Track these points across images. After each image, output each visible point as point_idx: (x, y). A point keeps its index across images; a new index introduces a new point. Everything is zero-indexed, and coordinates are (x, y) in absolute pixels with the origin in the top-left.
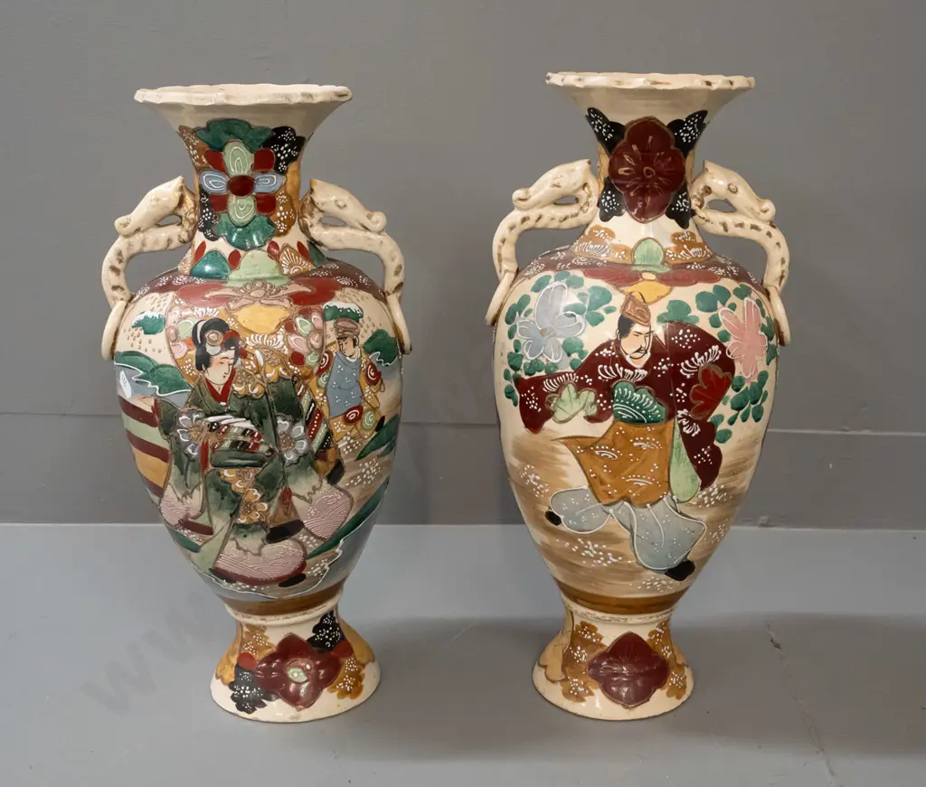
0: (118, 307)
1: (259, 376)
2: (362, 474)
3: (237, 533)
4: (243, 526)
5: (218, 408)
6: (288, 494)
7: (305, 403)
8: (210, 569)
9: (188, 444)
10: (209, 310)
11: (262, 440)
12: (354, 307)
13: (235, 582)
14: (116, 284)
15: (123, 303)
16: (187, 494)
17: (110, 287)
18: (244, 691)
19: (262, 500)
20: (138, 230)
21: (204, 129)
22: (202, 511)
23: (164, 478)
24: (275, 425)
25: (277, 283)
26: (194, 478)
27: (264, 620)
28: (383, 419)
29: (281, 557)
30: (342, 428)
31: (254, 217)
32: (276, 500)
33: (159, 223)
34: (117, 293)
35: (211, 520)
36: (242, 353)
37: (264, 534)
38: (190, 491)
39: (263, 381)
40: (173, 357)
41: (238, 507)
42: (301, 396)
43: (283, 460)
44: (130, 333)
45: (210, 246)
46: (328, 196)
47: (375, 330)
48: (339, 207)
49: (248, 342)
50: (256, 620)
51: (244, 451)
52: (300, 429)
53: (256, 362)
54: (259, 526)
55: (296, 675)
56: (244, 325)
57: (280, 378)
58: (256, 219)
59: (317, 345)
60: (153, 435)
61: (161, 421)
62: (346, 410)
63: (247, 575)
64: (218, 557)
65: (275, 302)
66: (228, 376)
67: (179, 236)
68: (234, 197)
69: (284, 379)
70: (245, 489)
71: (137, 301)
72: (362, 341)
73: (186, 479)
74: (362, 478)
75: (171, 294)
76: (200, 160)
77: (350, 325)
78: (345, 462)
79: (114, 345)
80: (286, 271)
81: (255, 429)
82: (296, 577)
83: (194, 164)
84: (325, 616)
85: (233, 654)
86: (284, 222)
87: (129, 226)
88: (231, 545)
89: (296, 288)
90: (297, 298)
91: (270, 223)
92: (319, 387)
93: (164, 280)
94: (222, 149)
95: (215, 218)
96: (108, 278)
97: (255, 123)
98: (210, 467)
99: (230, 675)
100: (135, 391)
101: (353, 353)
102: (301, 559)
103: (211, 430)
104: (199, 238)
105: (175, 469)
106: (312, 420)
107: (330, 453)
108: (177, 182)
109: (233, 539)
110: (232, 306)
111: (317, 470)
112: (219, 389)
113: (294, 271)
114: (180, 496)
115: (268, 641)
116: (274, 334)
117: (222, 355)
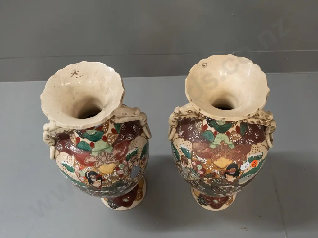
7: (125, 182)
10: (89, 168)
12: (135, 149)
25: (109, 151)
36: (103, 180)
39: (112, 184)
45: (82, 139)
48: (123, 115)
49: (105, 177)
53: (109, 181)
55: (125, 200)
56: (102, 172)
57: (117, 182)
58: (97, 132)
59: (127, 169)
65: (110, 162)
66: (100, 185)
77: (135, 157)
80: (110, 144)
86: (106, 128)
89: (115, 152)
90: (117, 157)
91: (102, 131)
92: (128, 177)
95: (82, 133)
101: (137, 163)
106: (128, 183)
110: (96, 166)
112: (98, 187)
113: (113, 142)
116: (113, 172)
117: (97, 181)
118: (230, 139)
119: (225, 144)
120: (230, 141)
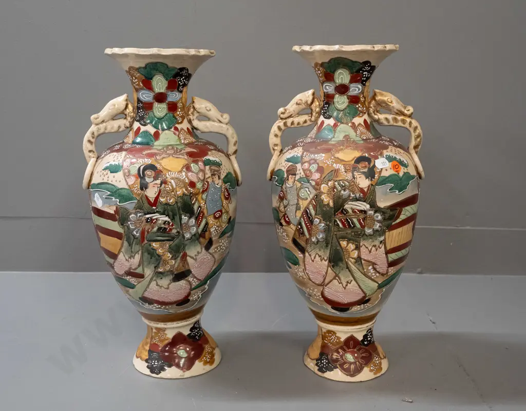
0: (91, 162)
1: (173, 193)
2: (220, 246)
3: (157, 277)
4: (161, 273)
5: (152, 210)
6: (185, 255)
7: (196, 207)
8: (140, 298)
9: (134, 230)
10: (146, 160)
11: (174, 227)
12: (218, 160)
13: (153, 304)
14: (90, 149)
15: (95, 159)
16: (132, 257)
17: (88, 151)
18: (154, 363)
19: (171, 259)
20: (103, 121)
21: (143, 68)
22: (139, 266)
23: (119, 249)
24: (181, 219)
25: (179, 147)
26: (136, 247)
27: (166, 325)
28: (230, 217)
29: (179, 290)
30: (213, 221)
31: (167, 114)
32: (179, 258)
33: (114, 118)
34: (91, 154)
35: (143, 270)
36: (164, 182)
37: (171, 277)
38: (133, 255)
39: (175, 196)
40: (127, 184)
41: (159, 263)
42: (194, 204)
43: (184, 237)
44: (101, 173)
45: (143, 129)
46: (202, 105)
47: (227, 172)
48: (207, 110)
49: (167, 176)
50: (161, 325)
51: (165, 233)
52: (193, 221)
53: (172, 186)
54: (169, 273)
55: (181, 353)
56: (165, 167)
57: (184, 194)
58: (168, 115)
59: (202, 178)
60: (114, 226)
61: (119, 218)
62: (215, 212)
63: (161, 300)
64: (146, 290)
65: (181, 156)
66: (157, 193)
67: (125, 125)
68: (157, 103)
69: (186, 195)
70: (163, 253)
71: (103, 158)
72: (222, 177)
73: (132, 248)
74: (220, 247)
75: (124, 153)
76: (138, 85)
77: (217, 169)
78: (213, 239)
79: (90, 180)
80: (183, 142)
81: (170, 221)
82: (185, 301)
83: (134, 87)
84: (196, 323)
85: (146, 344)
86: (181, 117)
87: (99, 119)
88: (153, 284)
89: (189, 150)
90: (190, 155)
91: (174, 117)
92: (202, 199)
93: (117, 147)
94: (151, 79)
95: (146, 114)
96: (86, 146)
97: (170, 65)
98: (146, 241)
99: (145, 355)
100: (104, 203)
101: (219, 183)
102: (188, 291)
103: (147, 222)
104: (136, 125)
105: (126, 244)
106: (199, 217)
107: (207, 234)
108: (124, 97)
109: (154, 280)
110: (158, 158)
111: (200, 243)
112: (152, 200)
113: (186, 142)
114: (127, 258)
115: (167, 336)
116: (181, 172)
117: (154, 183)
118: (357, 134)
119: (350, 139)
120: (356, 136)
